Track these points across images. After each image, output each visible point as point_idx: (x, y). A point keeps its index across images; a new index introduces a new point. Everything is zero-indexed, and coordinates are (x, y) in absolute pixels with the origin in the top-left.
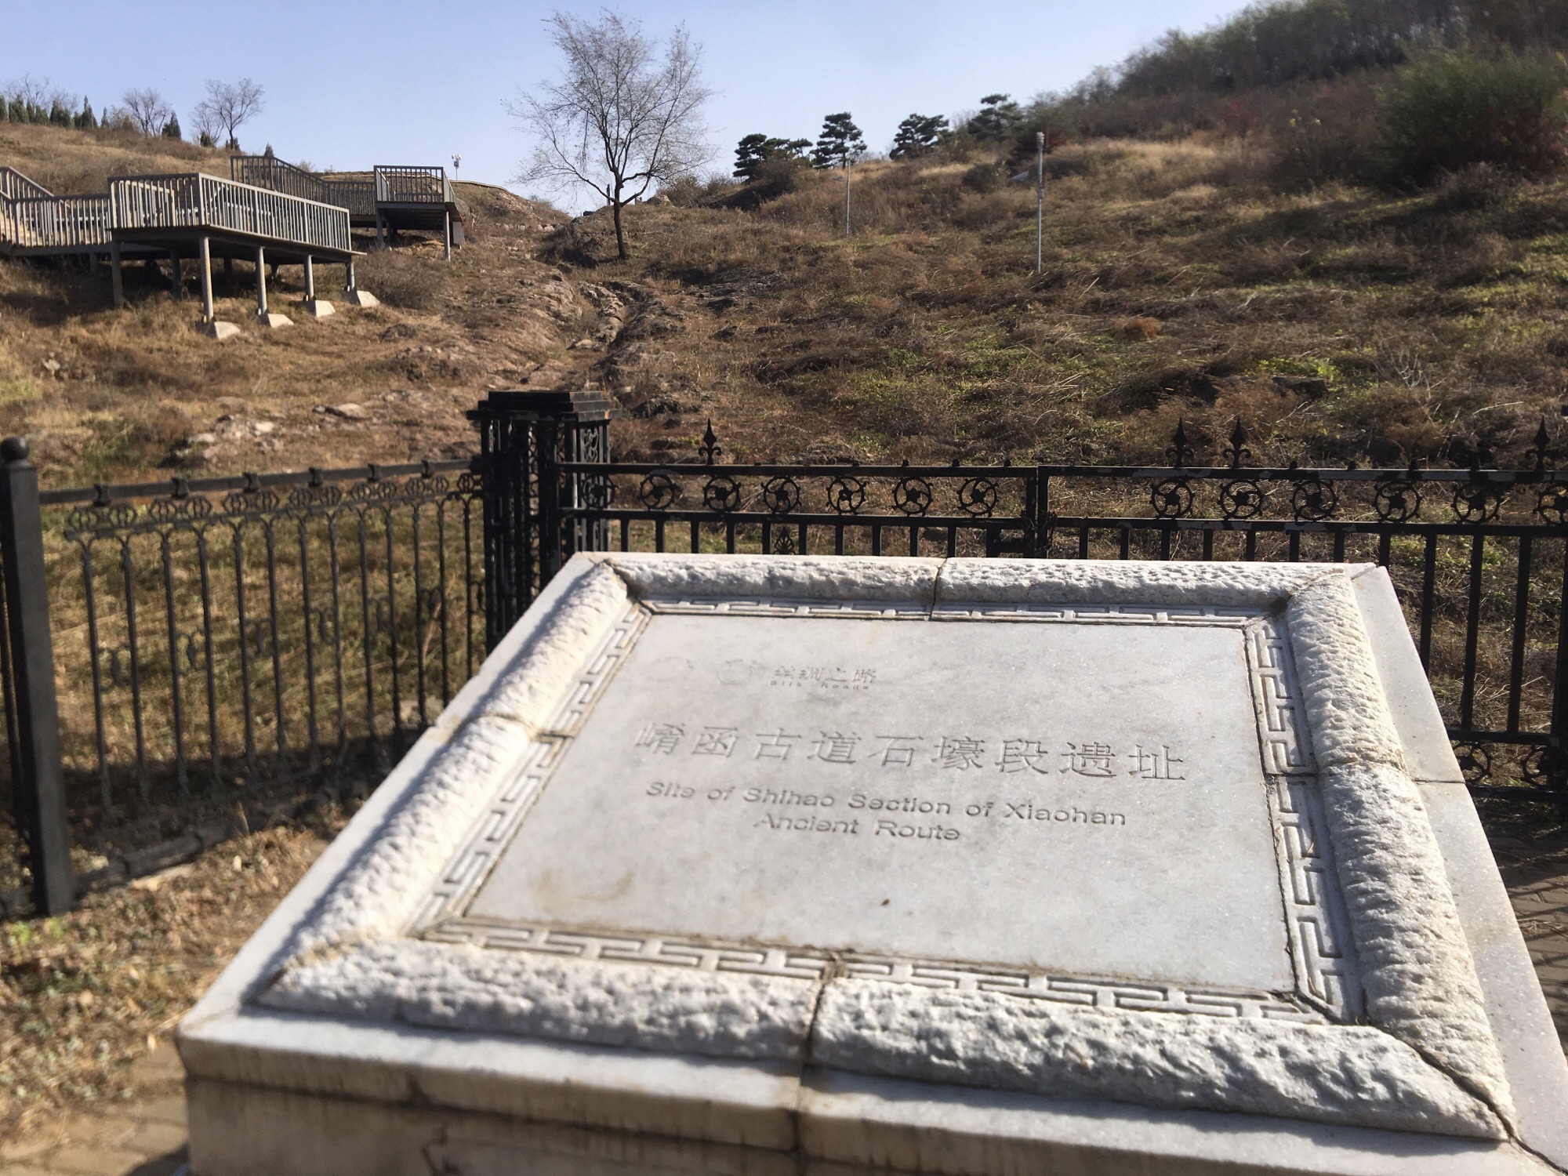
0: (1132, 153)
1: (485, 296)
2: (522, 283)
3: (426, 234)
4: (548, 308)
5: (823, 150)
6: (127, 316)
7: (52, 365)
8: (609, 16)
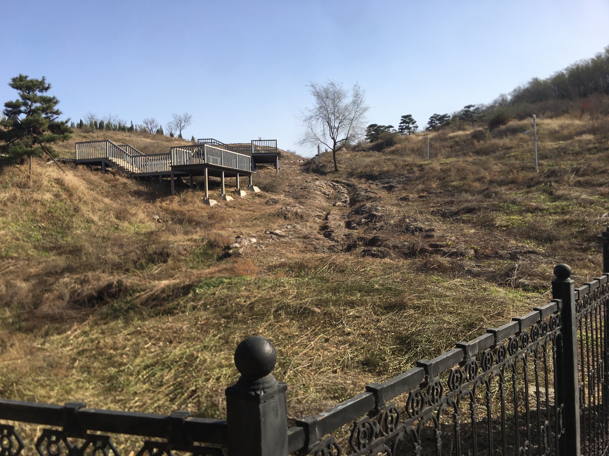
0: (543, 124)
1: (295, 187)
2: (306, 181)
3: (265, 165)
4: (321, 191)
5: (401, 129)
6: (177, 199)
7: (157, 217)
8: (330, 82)
